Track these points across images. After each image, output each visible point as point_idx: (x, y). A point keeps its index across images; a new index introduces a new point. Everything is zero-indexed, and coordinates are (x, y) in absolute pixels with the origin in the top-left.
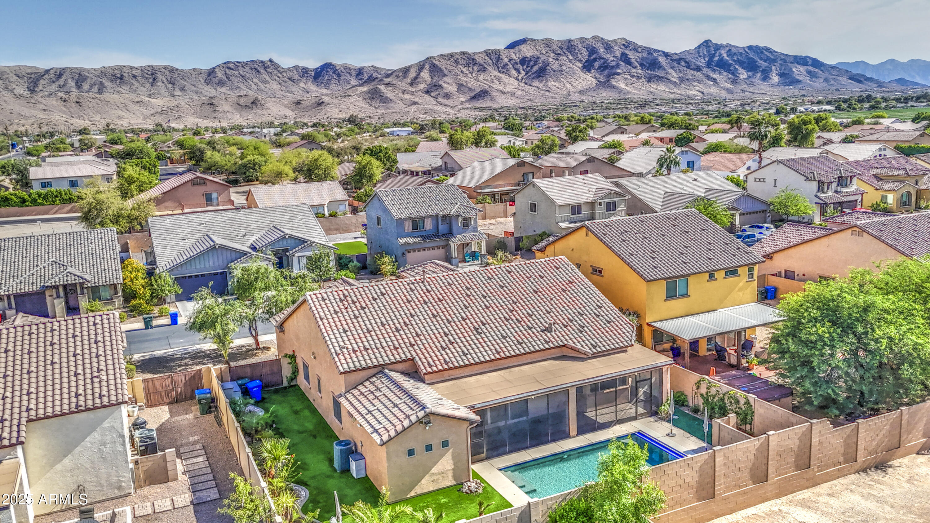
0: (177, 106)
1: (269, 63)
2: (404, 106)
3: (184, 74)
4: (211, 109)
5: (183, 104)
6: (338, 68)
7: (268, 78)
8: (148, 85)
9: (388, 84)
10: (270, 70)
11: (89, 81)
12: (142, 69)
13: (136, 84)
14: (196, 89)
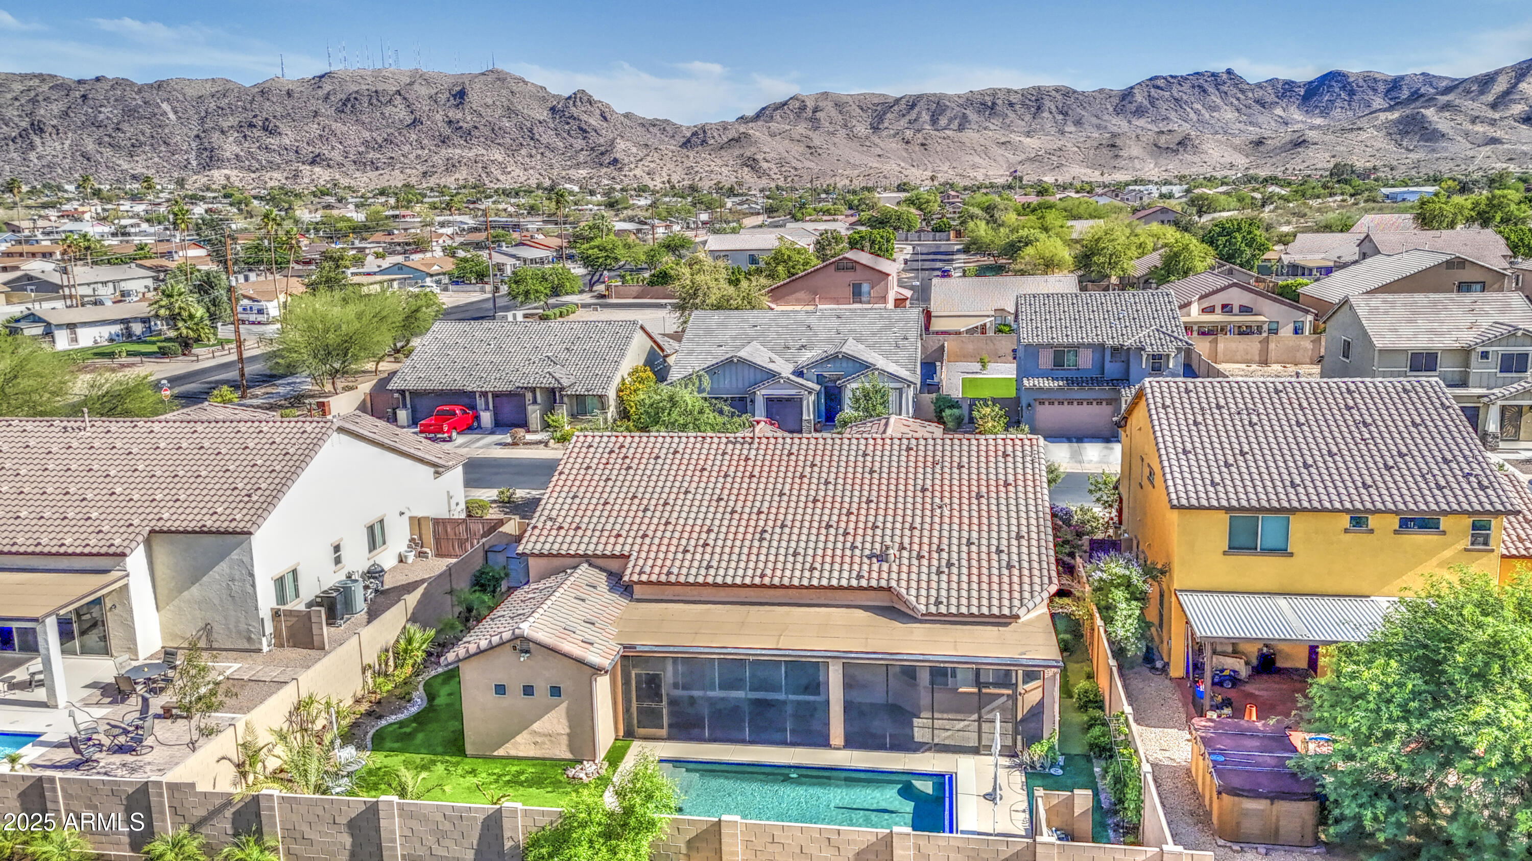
0: (1061, 150)
1: (1225, 76)
2: (1470, 146)
3: (1084, 99)
4: (1111, 154)
5: (1069, 145)
6: (1351, 80)
7: (1218, 101)
8: (1028, 117)
9: (1446, 107)
10: (1225, 88)
11: (949, 113)
12: (1025, 93)
13: (1012, 115)
14: (1099, 121)
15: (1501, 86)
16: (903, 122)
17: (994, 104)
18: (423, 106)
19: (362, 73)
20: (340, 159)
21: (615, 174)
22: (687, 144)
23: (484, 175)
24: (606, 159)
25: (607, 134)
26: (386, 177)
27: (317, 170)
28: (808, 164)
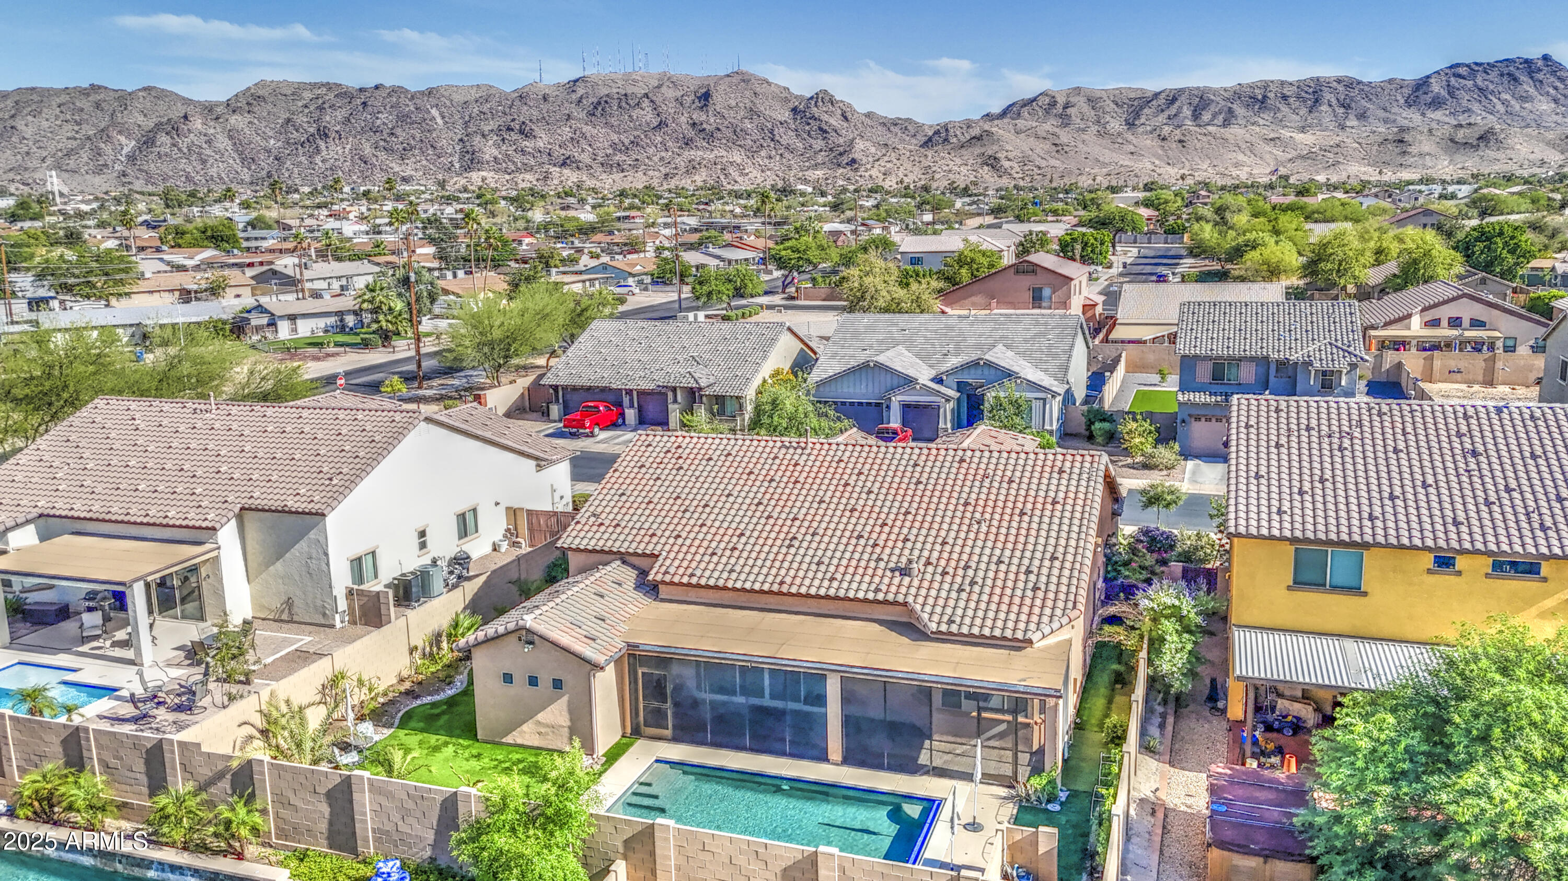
0: (1338, 146)
1: (1540, 63)
3: (1368, 91)
4: (1398, 150)
5: (1348, 141)
7: (1532, 90)
8: (1303, 111)
10: (1540, 76)
11: (1213, 108)
12: (1300, 85)
13: (1284, 109)
14: (1387, 115)
16: (1162, 118)
17: (1265, 97)
18: (669, 109)
19: (613, 76)
20: (588, 161)
21: (851, 174)
22: (928, 143)
23: (722, 177)
24: (845, 159)
25: (847, 133)
26: (630, 179)
27: (566, 172)
28: (1053, 162)
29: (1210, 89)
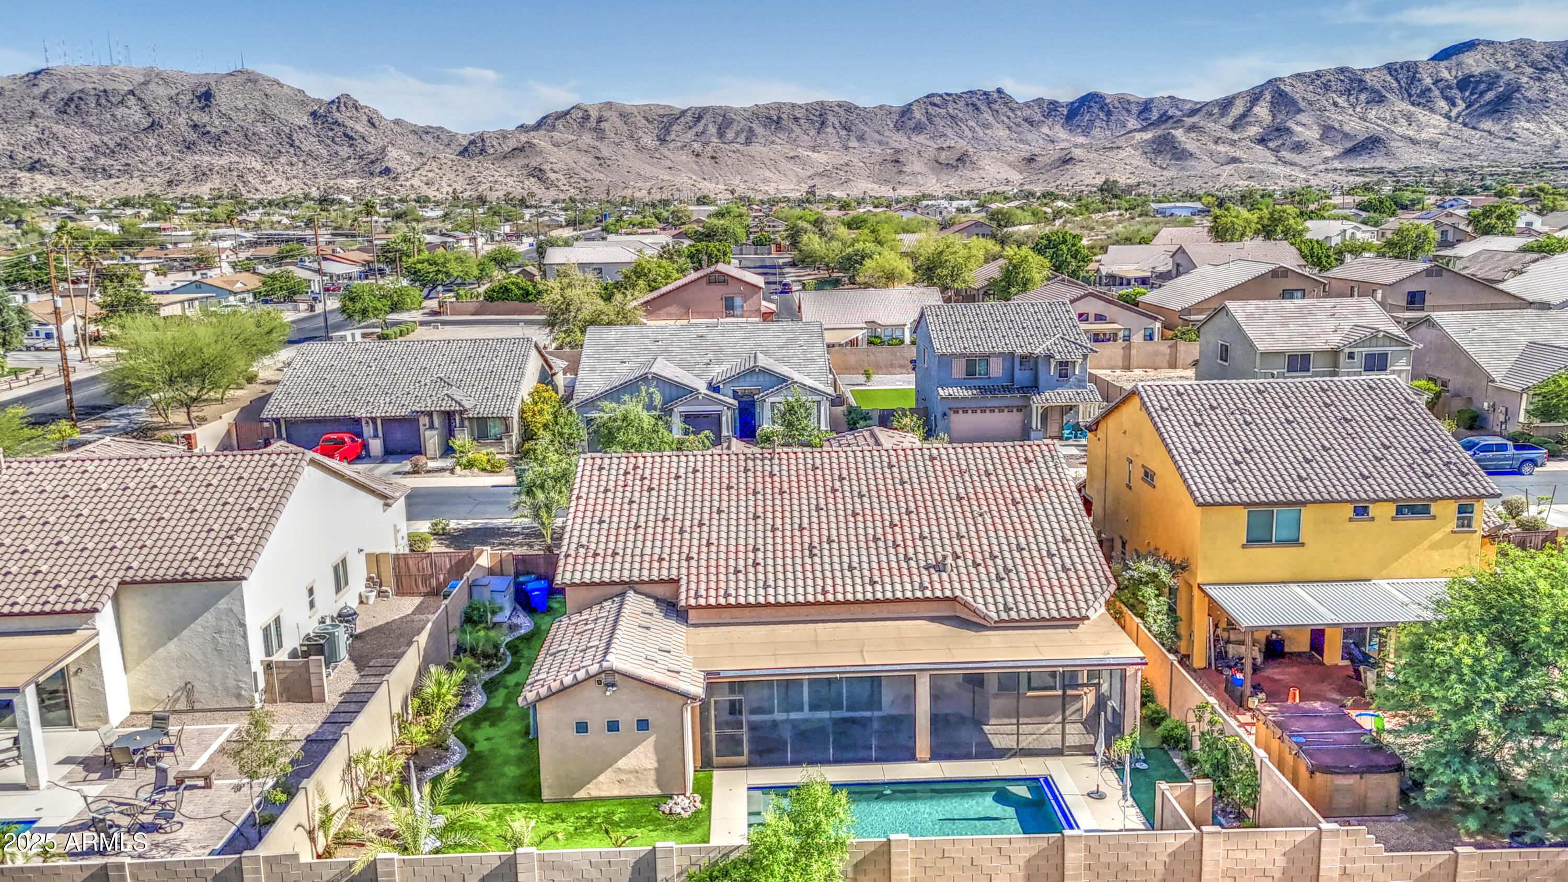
0: (847, 165)
1: (996, 95)
2: (1214, 165)
3: (866, 115)
4: (895, 169)
5: (855, 160)
6: (1108, 101)
7: (991, 119)
8: (813, 132)
9: (1193, 128)
10: (996, 107)
11: (735, 127)
12: (808, 108)
13: (797, 130)
14: (880, 137)
15: (1238, 109)
16: (690, 135)
17: (779, 118)
18: (163, 108)
19: (87, 70)
20: (64, 165)
21: (390, 183)
22: (464, 152)
23: (240, 185)
24: (378, 168)
25: (376, 141)
26: (124, 186)
27: (39, 177)
28: (597, 175)
29: (731, 109)
